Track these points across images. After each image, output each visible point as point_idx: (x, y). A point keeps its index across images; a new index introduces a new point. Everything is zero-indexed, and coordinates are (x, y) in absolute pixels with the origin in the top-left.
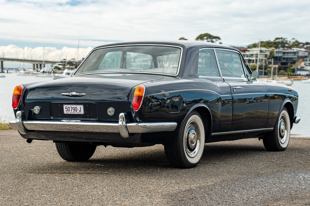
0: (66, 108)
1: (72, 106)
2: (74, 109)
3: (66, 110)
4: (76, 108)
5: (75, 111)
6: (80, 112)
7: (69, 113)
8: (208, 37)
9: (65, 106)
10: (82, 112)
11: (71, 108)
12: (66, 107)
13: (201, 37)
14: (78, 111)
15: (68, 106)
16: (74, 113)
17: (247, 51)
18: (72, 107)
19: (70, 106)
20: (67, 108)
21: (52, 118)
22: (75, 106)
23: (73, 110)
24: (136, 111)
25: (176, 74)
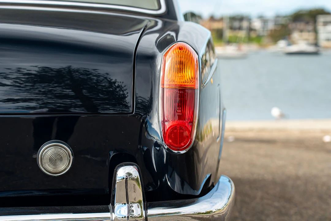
24: (182, 152)
25: (160, 8)
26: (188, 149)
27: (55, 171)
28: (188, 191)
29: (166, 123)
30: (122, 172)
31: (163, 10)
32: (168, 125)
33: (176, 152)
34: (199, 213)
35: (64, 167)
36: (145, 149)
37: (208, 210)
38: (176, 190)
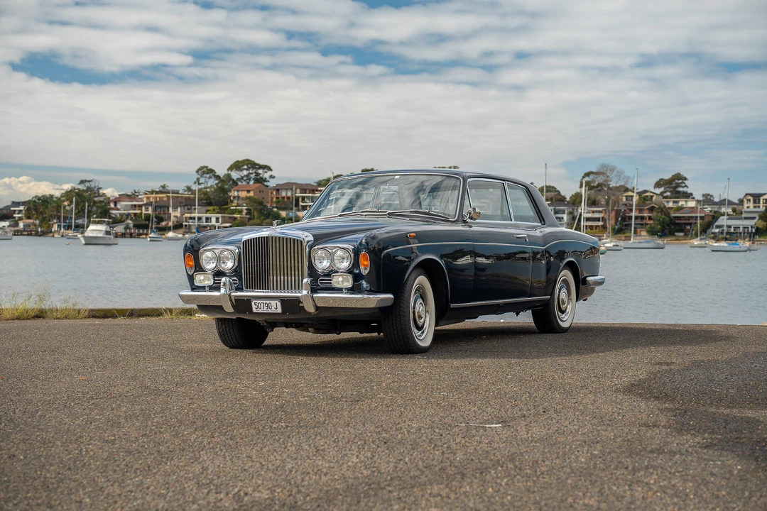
8: (249, 166)
13: (237, 166)
17: (317, 191)
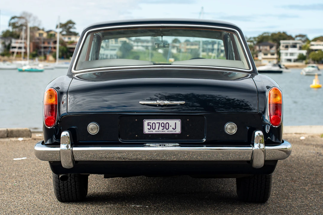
0: (148, 125)
1: (161, 121)
2: (163, 126)
3: (149, 127)
4: (167, 124)
5: (165, 129)
6: (175, 130)
7: (154, 132)
9: (146, 122)
10: (178, 130)
11: (157, 125)
12: (148, 123)
14: (171, 129)
15: (152, 121)
16: (163, 131)
18: (159, 123)
19: (156, 121)
20: (151, 124)
21: (120, 140)
22: (165, 121)
23: (161, 128)
24: (277, 127)
25: (250, 69)
26: (278, 126)
27: (231, 133)
28: (278, 141)
29: (271, 116)
30: (257, 133)
31: (252, 69)
32: (272, 117)
33: (274, 126)
34: (282, 149)
35: (234, 131)
36: (263, 125)
37: (286, 148)
38: (273, 141)
